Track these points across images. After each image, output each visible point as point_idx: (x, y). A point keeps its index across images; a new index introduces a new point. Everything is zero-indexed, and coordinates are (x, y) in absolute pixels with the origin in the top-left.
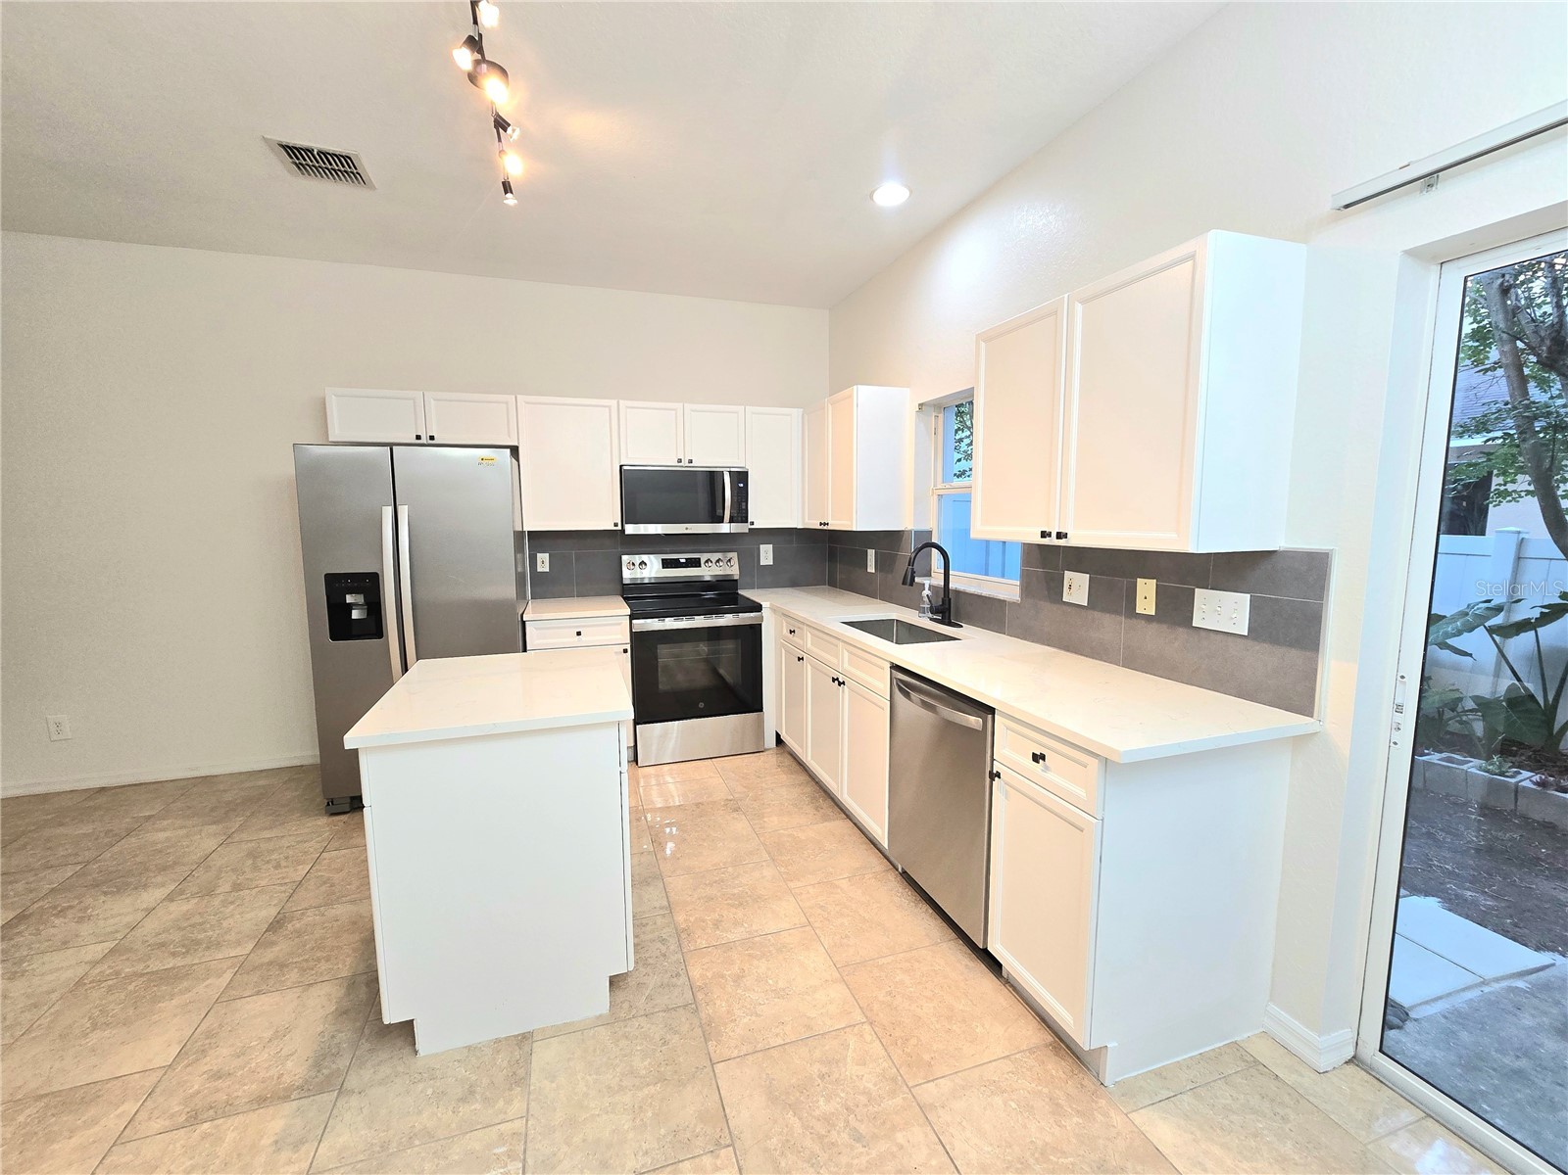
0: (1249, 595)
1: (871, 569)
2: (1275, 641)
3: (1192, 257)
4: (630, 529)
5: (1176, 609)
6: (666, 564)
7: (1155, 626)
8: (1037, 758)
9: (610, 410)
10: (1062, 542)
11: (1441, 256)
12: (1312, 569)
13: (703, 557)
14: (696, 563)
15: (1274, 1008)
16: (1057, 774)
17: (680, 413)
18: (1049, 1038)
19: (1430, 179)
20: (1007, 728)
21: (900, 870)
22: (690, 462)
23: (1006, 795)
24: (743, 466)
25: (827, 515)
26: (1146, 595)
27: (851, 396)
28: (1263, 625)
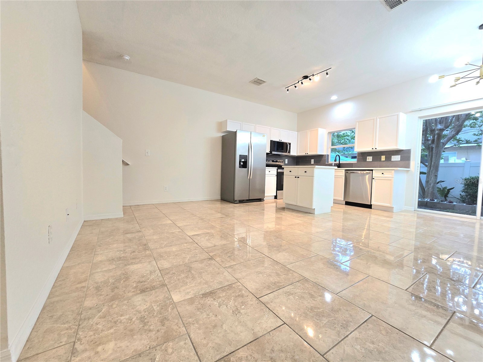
0: (400, 156)
1: (313, 162)
2: (404, 160)
3: (398, 115)
4: (273, 153)
5: (388, 159)
6: (273, 161)
7: (385, 162)
8: (383, 174)
9: (270, 129)
10: (376, 150)
11: (420, 118)
12: (408, 152)
13: (278, 160)
16: (386, 174)
19: (421, 110)
20: (376, 172)
21: (344, 204)
22: (281, 140)
23: (375, 181)
24: (290, 142)
25: (308, 152)
26: (383, 158)
27: (317, 130)
28: (402, 159)
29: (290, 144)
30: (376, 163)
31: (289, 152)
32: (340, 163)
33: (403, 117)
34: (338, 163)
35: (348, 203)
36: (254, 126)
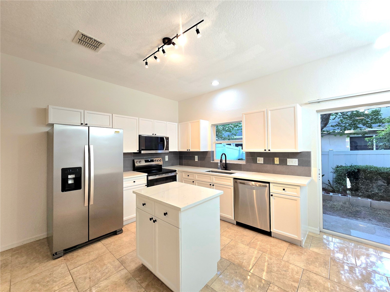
0: (297, 159)
1: (196, 160)
2: (303, 166)
4: (142, 152)
5: (283, 162)
6: (146, 161)
7: (279, 166)
8: (284, 190)
9: (137, 120)
10: (269, 152)
11: (318, 111)
12: (308, 154)
13: (154, 159)
14: (152, 161)
15: (309, 227)
16: (289, 191)
17: (153, 122)
18: (289, 243)
19: (319, 102)
20: (274, 186)
21: (235, 224)
22: (155, 134)
23: (274, 199)
24: (167, 136)
25: (189, 148)
26: (277, 160)
27: (199, 122)
28: (300, 164)
29: (167, 139)
30: (269, 167)
31: (167, 148)
32: (227, 162)
33: (300, 109)
34: (225, 162)
35: (239, 224)
36: (110, 116)
